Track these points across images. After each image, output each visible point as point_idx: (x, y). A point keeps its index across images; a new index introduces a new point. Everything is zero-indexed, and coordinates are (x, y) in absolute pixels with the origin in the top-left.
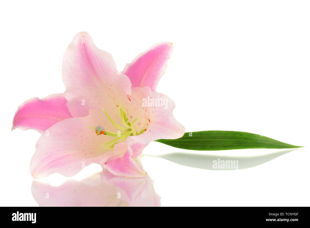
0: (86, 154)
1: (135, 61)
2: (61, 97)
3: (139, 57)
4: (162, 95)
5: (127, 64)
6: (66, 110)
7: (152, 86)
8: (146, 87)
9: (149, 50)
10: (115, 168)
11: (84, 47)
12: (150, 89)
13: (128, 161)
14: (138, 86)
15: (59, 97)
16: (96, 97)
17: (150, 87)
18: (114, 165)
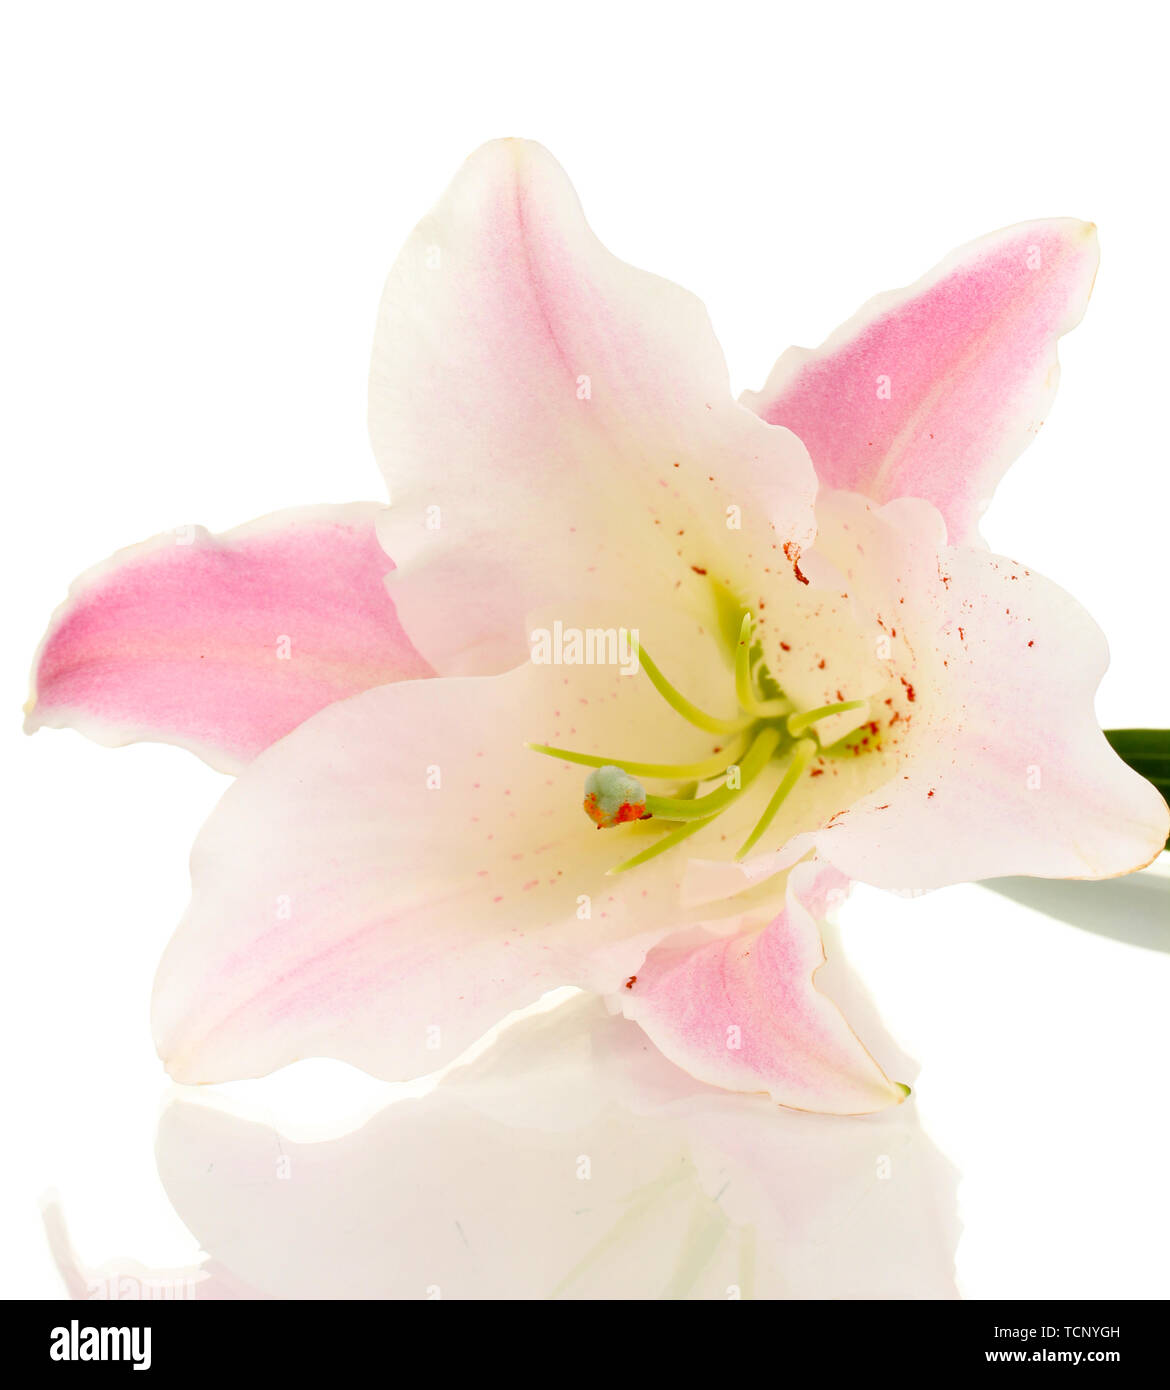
0: (498, 899)
1: (851, 335)
2: (350, 529)
3: (875, 314)
4: (1019, 574)
5: (794, 347)
6: (380, 610)
7: (951, 499)
8: (907, 501)
9: (945, 272)
10: (699, 1030)
11: (523, 237)
12: (941, 517)
13: (794, 1006)
14: (853, 484)
15: (337, 526)
16: (573, 530)
17: (937, 505)
18: (691, 1007)
